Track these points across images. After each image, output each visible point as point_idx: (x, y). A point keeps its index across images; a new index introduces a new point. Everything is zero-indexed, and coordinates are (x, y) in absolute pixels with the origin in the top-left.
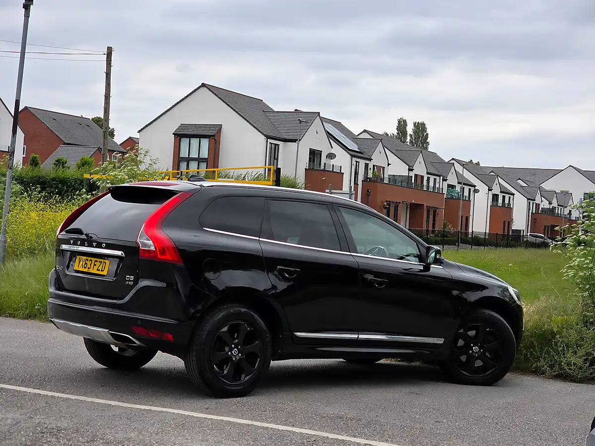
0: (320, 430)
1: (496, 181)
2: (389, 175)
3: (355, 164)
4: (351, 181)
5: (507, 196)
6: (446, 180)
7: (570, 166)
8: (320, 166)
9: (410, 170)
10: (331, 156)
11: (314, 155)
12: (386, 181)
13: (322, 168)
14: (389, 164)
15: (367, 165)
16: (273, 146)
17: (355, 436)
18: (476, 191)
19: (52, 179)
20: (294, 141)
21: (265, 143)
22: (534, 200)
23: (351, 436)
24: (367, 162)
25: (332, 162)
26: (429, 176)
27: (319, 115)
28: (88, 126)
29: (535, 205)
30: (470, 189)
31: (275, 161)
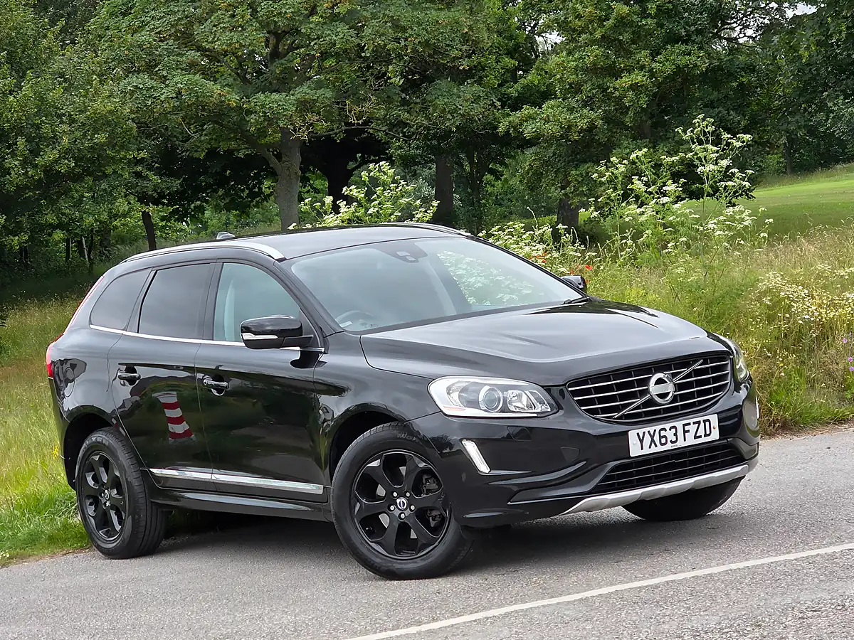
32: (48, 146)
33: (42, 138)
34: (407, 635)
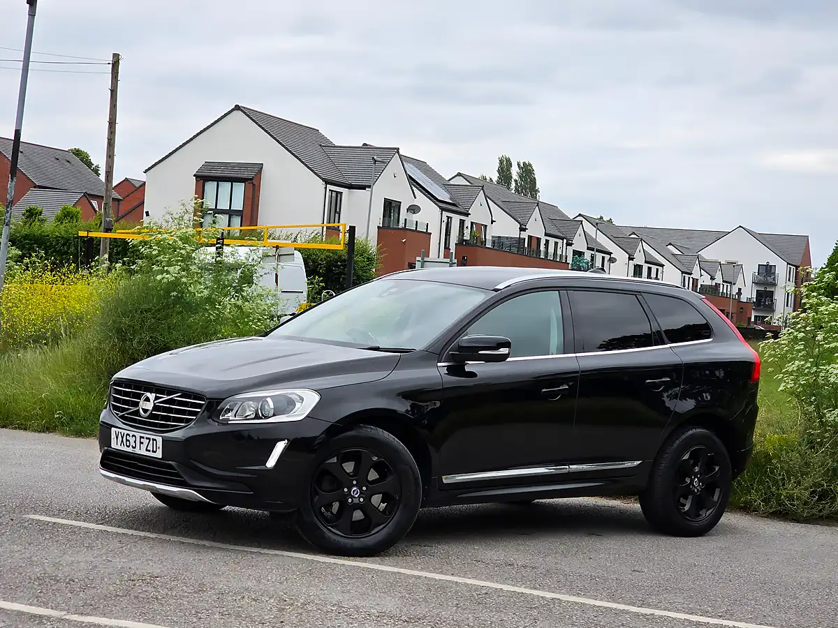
0: (487, 579)
1: (640, 247)
2: (492, 237)
3: (446, 221)
4: (440, 243)
5: (654, 268)
6: (571, 245)
7: (740, 227)
8: (398, 222)
9: (522, 229)
10: (414, 209)
11: (391, 207)
12: (489, 245)
13: (401, 225)
14: (492, 222)
15: (462, 222)
16: (334, 194)
17: (535, 589)
18: (612, 260)
19: (22, 237)
20: (363, 188)
21: (324, 190)
22: (691, 274)
23: (531, 588)
24: (463, 218)
25: (415, 217)
26: (548, 238)
27: (398, 152)
28: (68, 161)
29: (691, 280)
30: (603, 258)
31: (337, 215)
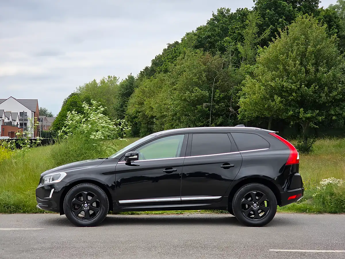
7: (11, 96)
22: (2, 118)
32: (334, 91)
33: (333, 88)
34: (304, 254)
